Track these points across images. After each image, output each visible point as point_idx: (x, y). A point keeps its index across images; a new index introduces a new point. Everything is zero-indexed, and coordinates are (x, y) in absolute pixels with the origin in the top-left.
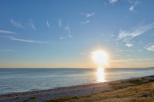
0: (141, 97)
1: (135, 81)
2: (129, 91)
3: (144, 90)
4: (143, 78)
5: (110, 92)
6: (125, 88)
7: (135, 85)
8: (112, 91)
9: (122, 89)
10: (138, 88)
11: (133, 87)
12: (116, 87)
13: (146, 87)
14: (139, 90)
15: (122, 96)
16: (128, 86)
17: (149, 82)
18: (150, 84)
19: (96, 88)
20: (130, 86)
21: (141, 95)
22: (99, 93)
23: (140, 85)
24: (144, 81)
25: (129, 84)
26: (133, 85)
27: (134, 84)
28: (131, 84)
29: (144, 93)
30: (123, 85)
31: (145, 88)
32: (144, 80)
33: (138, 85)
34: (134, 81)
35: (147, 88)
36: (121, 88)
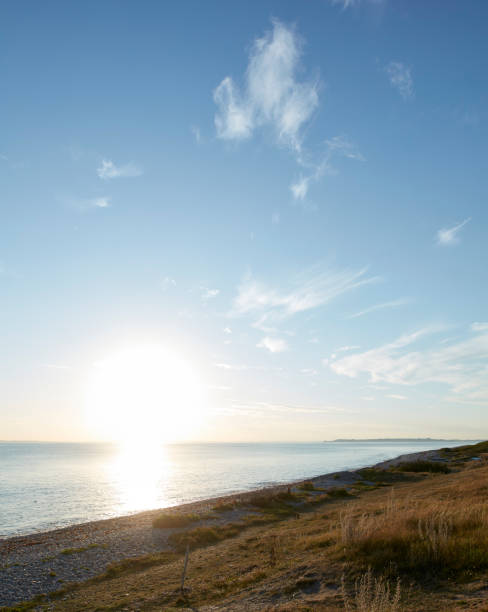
0: (289, 592)
1: (276, 500)
2: (244, 552)
3: (305, 546)
4: (307, 485)
5: (151, 571)
6: (230, 536)
7: (271, 522)
8: (161, 562)
9: (213, 548)
10: (282, 538)
11: (262, 532)
12: (187, 534)
13: (316, 528)
14: (285, 549)
15: (205, 593)
16: (242, 528)
17: (325, 501)
18: (329, 509)
19: (81, 551)
20: (251, 526)
21: (289, 583)
22: (86, 585)
23: (292, 520)
24: (310, 499)
25: (252, 515)
26: (264, 519)
27: (271, 517)
28: (259, 517)
29: (305, 567)
30: (224, 523)
31: (309, 534)
32: (310, 493)
33: (285, 516)
34: (271, 499)
35: (319, 532)
36: (210, 539)
